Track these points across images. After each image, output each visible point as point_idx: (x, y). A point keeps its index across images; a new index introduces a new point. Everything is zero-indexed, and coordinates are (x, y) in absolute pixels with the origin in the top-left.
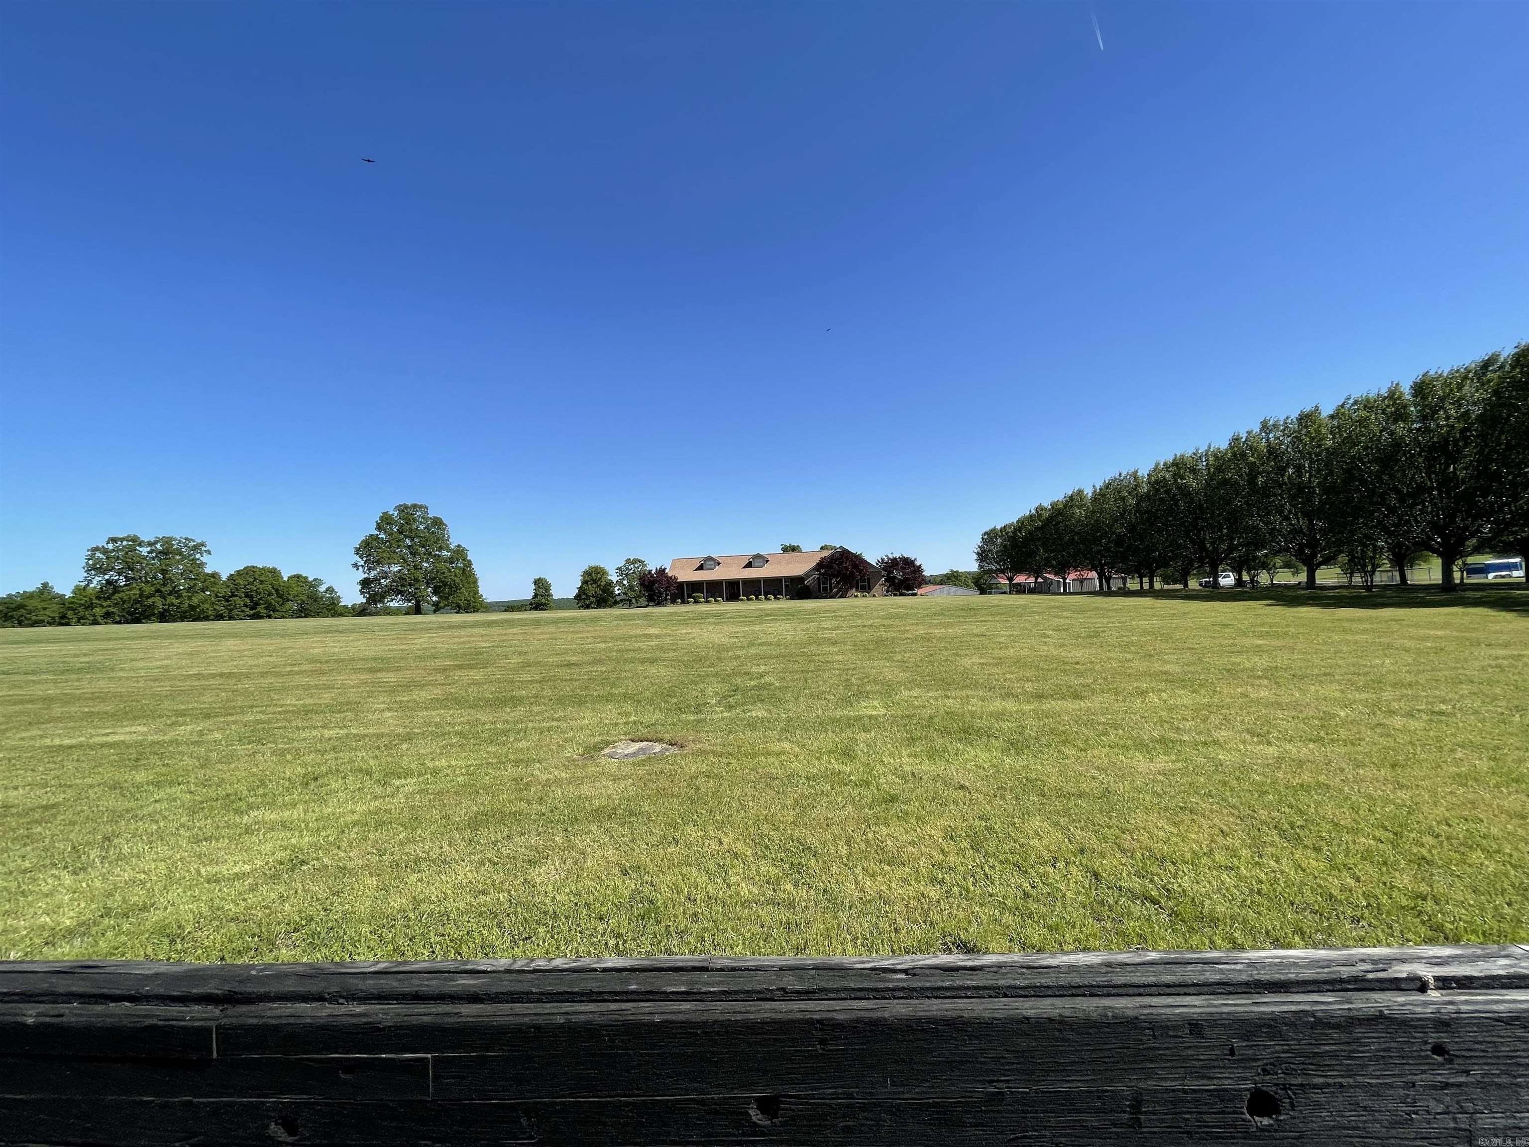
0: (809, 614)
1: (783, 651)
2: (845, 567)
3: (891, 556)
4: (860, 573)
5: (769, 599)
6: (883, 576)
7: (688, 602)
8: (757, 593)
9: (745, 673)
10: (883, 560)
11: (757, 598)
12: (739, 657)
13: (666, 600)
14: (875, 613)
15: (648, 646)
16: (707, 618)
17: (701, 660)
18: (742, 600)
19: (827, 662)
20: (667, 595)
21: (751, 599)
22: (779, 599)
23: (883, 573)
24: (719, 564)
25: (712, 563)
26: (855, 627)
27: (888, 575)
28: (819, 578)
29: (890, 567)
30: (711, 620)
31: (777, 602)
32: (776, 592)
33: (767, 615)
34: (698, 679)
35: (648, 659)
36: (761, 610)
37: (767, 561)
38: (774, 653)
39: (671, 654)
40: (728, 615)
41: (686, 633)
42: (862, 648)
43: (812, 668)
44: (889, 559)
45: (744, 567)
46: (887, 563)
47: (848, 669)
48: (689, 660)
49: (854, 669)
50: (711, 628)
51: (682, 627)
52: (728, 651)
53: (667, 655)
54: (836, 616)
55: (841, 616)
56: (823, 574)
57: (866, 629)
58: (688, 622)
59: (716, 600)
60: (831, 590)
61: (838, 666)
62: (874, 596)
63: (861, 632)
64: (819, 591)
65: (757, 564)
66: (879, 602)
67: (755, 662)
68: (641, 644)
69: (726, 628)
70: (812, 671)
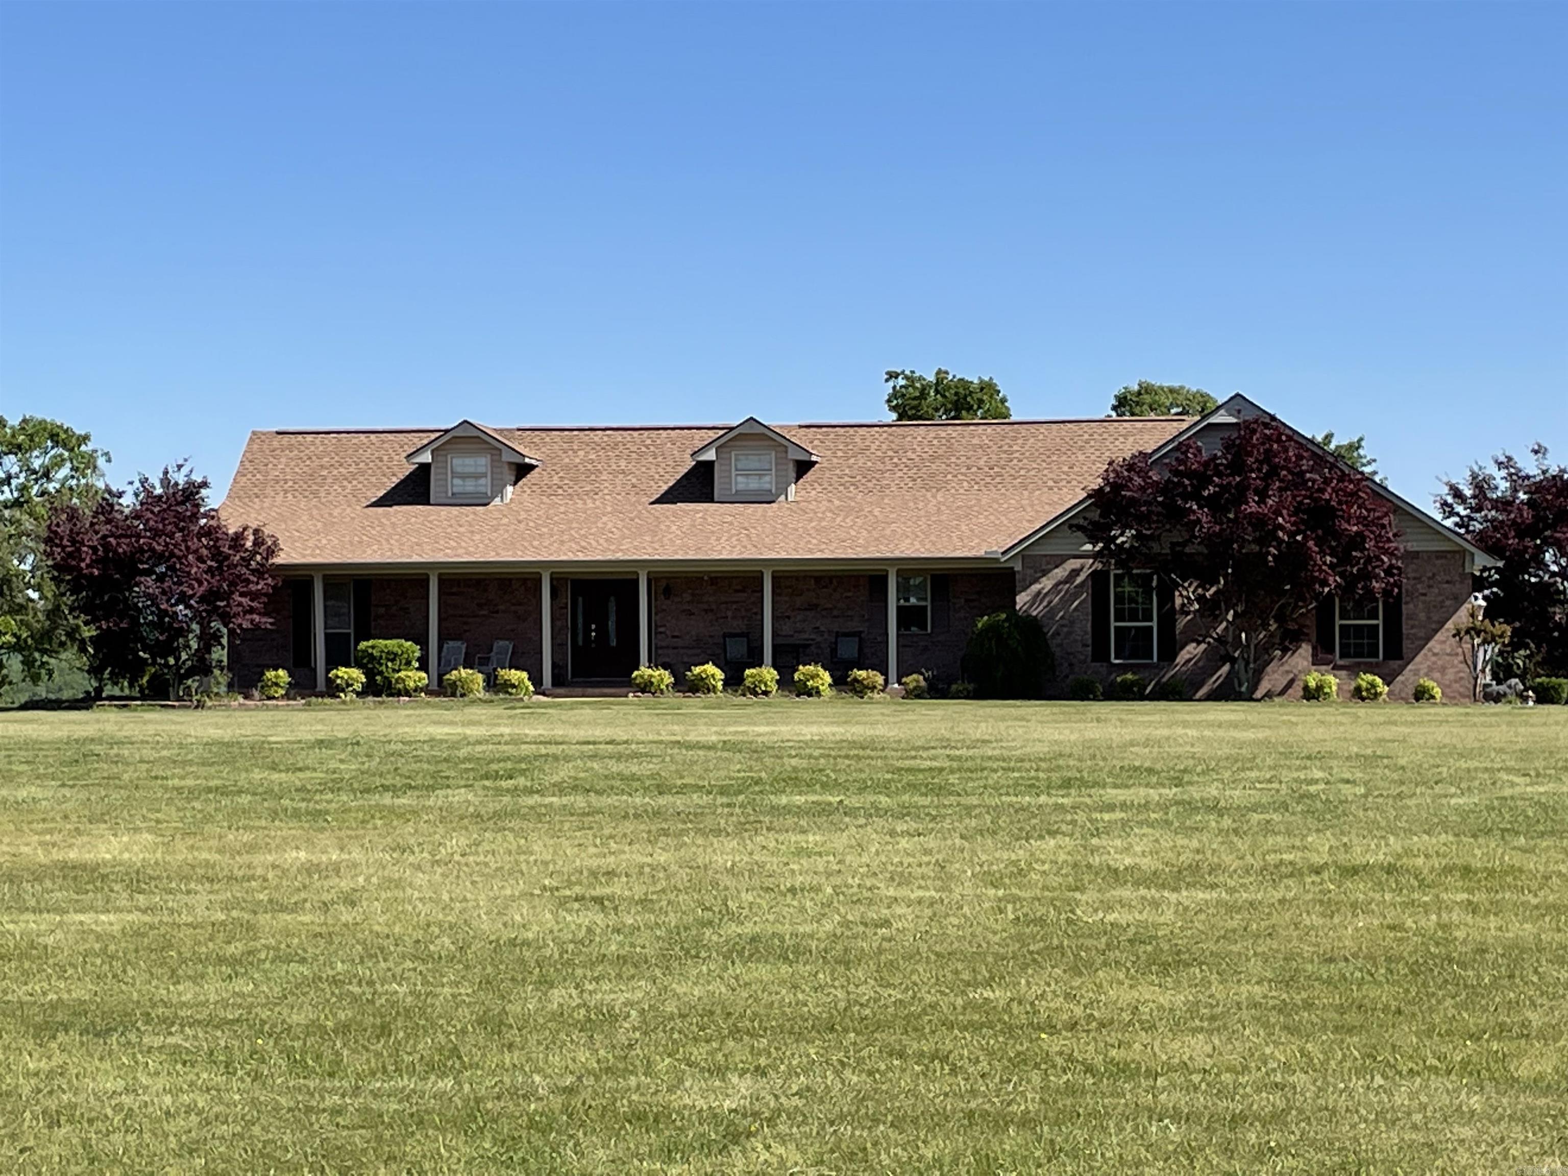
0: (1033, 788)
1: (866, 992)
2: (1259, 521)
3: (1530, 467)
4: (1344, 559)
5: (806, 691)
6: (1479, 584)
7: (333, 690)
8: (736, 649)
9: (638, 1117)
10: (1481, 485)
11: (734, 681)
12: (612, 1018)
13: (202, 668)
14: (1422, 798)
15: (84, 932)
16: (437, 782)
17: (384, 1031)
18: (646, 688)
19: (1123, 1070)
20: (209, 640)
21: (697, 687)
22: (859, 690)
23: (1481, 561)
24: (522, 470)
25: (481, 463)
26: (1296, 873)
27: (1508, 578)
28: (1098, 579)
29: (1523, 531)
30: (459, 796)
31: (849, 706)
32: (849, 649)
33: (793, 781)
34: (359, 1138)
35: (79, 1010)
36: (756, 751)
37: (803, 467)
38: (813, 1004)
39: (213, 990)
40: (564, 772)
41: (310, 869)
42: (1326, 998)
43: (1030, 1103)
44: (1517, 479)
45: (668, 498)
46: (1504, 504)
47: (1237, 1120)
48: (314, 1028)
49: (1278, 1118)
50: (457, 842)
51: (284, 829)
52: (546, 983)
53: (187, 992)
54: (1190, 807)
55: (1215, 808)
56: (1125, 557)
57: (1359, 889)
58: (327, 801)
59: (493, 684)
60: (1169, 652)
61: (1180, 1099)
62: (1421, 695)
63: (1330, 908)
64: (1100, 653)
65: (741, 483)
66: (1441, 735)
67: (699, 1052)
68: (31, 923)
69: (541, 848)
70: (1026, 1122)
